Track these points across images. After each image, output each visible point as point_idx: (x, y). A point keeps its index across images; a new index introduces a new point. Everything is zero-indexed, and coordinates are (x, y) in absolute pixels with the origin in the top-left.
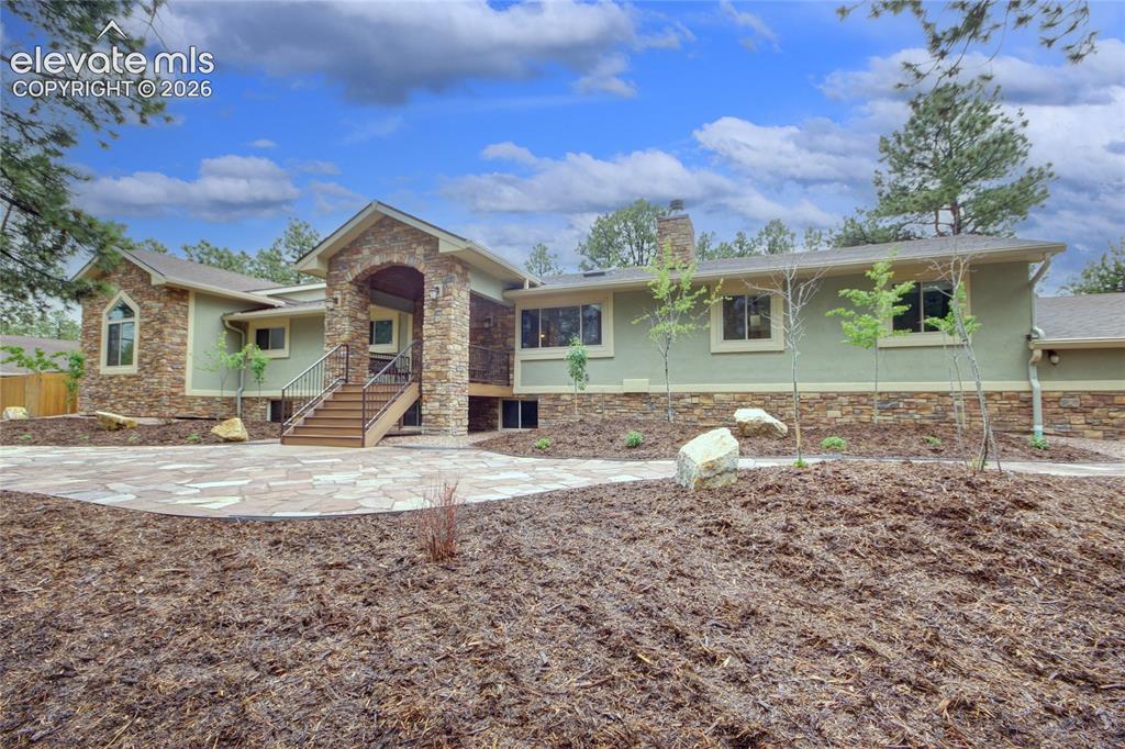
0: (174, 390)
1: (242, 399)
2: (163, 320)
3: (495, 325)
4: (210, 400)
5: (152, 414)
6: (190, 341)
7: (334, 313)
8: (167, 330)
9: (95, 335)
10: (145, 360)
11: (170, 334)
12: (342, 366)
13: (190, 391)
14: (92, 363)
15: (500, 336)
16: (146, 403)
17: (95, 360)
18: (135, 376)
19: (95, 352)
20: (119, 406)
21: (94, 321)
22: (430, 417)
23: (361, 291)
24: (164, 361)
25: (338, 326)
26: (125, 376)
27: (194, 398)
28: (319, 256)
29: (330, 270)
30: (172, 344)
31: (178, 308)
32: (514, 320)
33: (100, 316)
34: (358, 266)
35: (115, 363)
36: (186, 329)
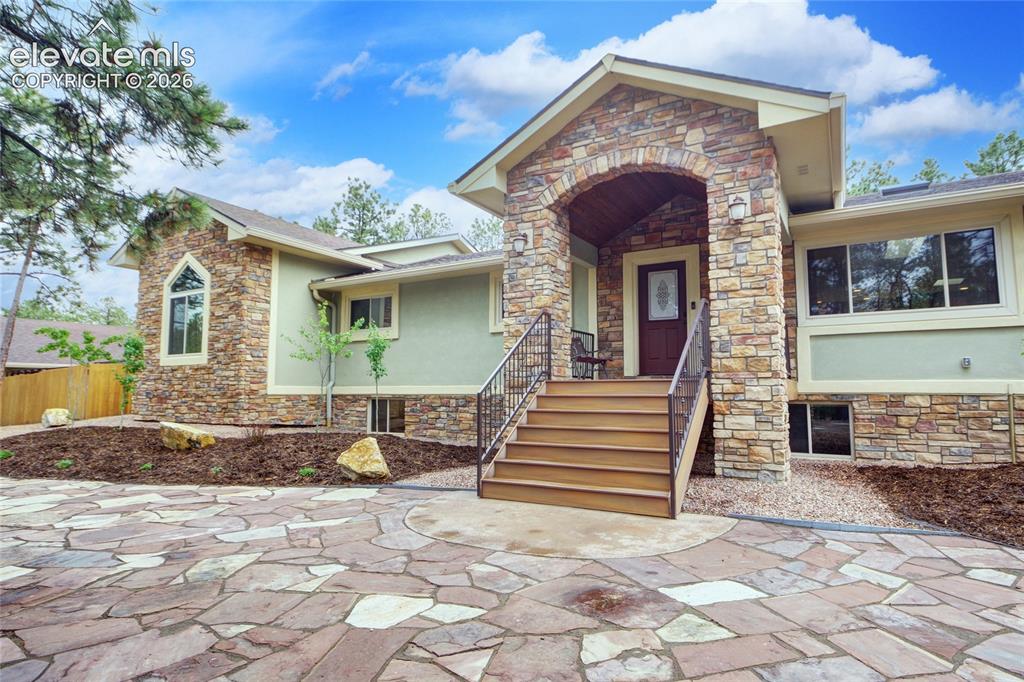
0: (254, 387)
1: (333, 396)
2: (240, 289)
4: (294, 399)
5: (227, 420)
6: (273, 318)
7: (522, 260)
8: (246, 304)
9: (154, 313)
10: (217, 345)
11: (250, 309)
12: (538, 349)
13: (273, 388)
14: (150, 351)
16: (218, 406)
17: (154, 346)
18: (204, 368)
19: (153, 336)
20: (184, 409)
21: (152, 296)
22: (732, 444)
24: (243, 346)
25: (530, 282)
26: (191, 368)
27: (278, 397)
28: (499, 166)
30: (251, 322)
31: (259, 272)
33: (160, 288)
34: (565, 178)
35: (180, 351)
36: (268, 302)
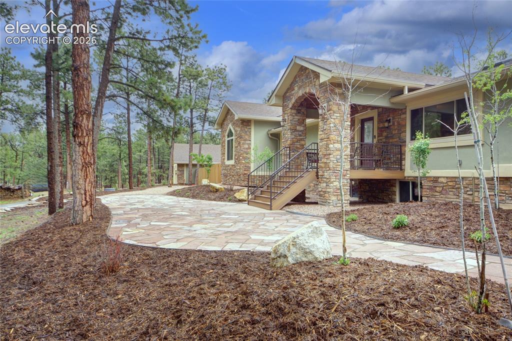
0: (245, 172)
2: (240, 137)
3: (393, 124)
4: (263, 177)
6: (252, 146)
7: (285, 128)
9: (224, 146)
11: (243, 144)
14: (223, 159)
15: (396, 132)
16: (237, 179)
17: (224, 157)
18: (234, 166)
19: (224, 154)
20: (230, 180)
21: (224, 139)
23: (299, 113)
24: (241, 157)
25: (286, 136)
26: (231, 165)
27: (255, 176)
28: (276, 96)
29: (284, 103)
30: (244, 149)
31: (246, 130)
32: (405, 119)
33: (225, 137)
34: (293, 98)
36: (250, 141)
